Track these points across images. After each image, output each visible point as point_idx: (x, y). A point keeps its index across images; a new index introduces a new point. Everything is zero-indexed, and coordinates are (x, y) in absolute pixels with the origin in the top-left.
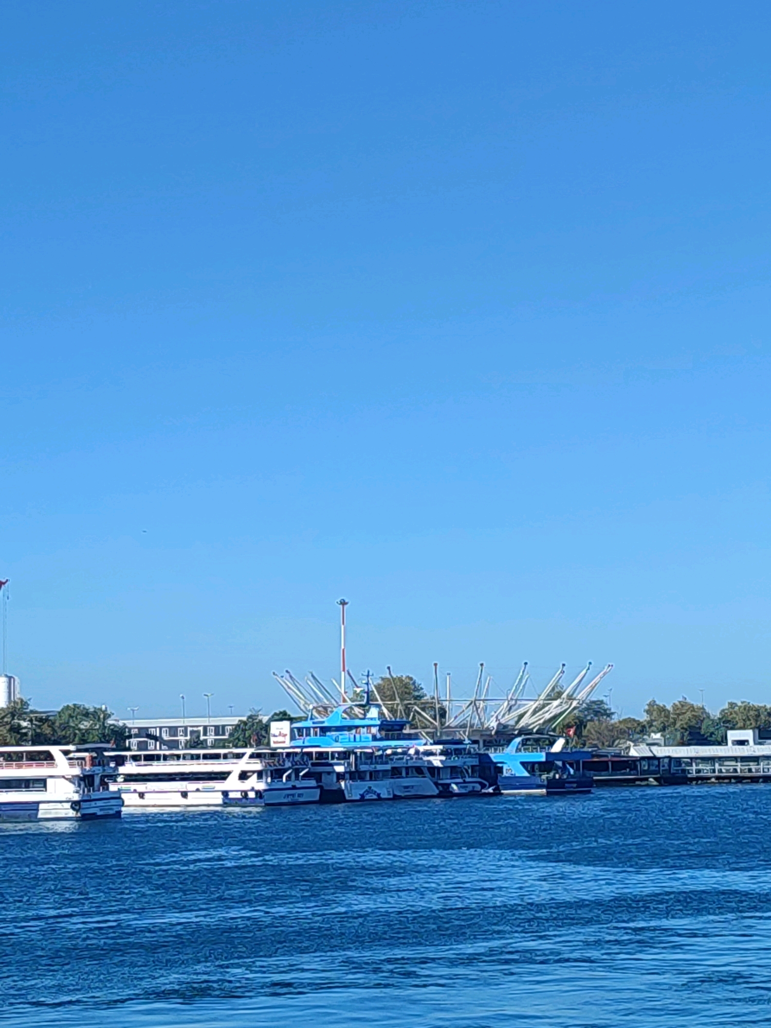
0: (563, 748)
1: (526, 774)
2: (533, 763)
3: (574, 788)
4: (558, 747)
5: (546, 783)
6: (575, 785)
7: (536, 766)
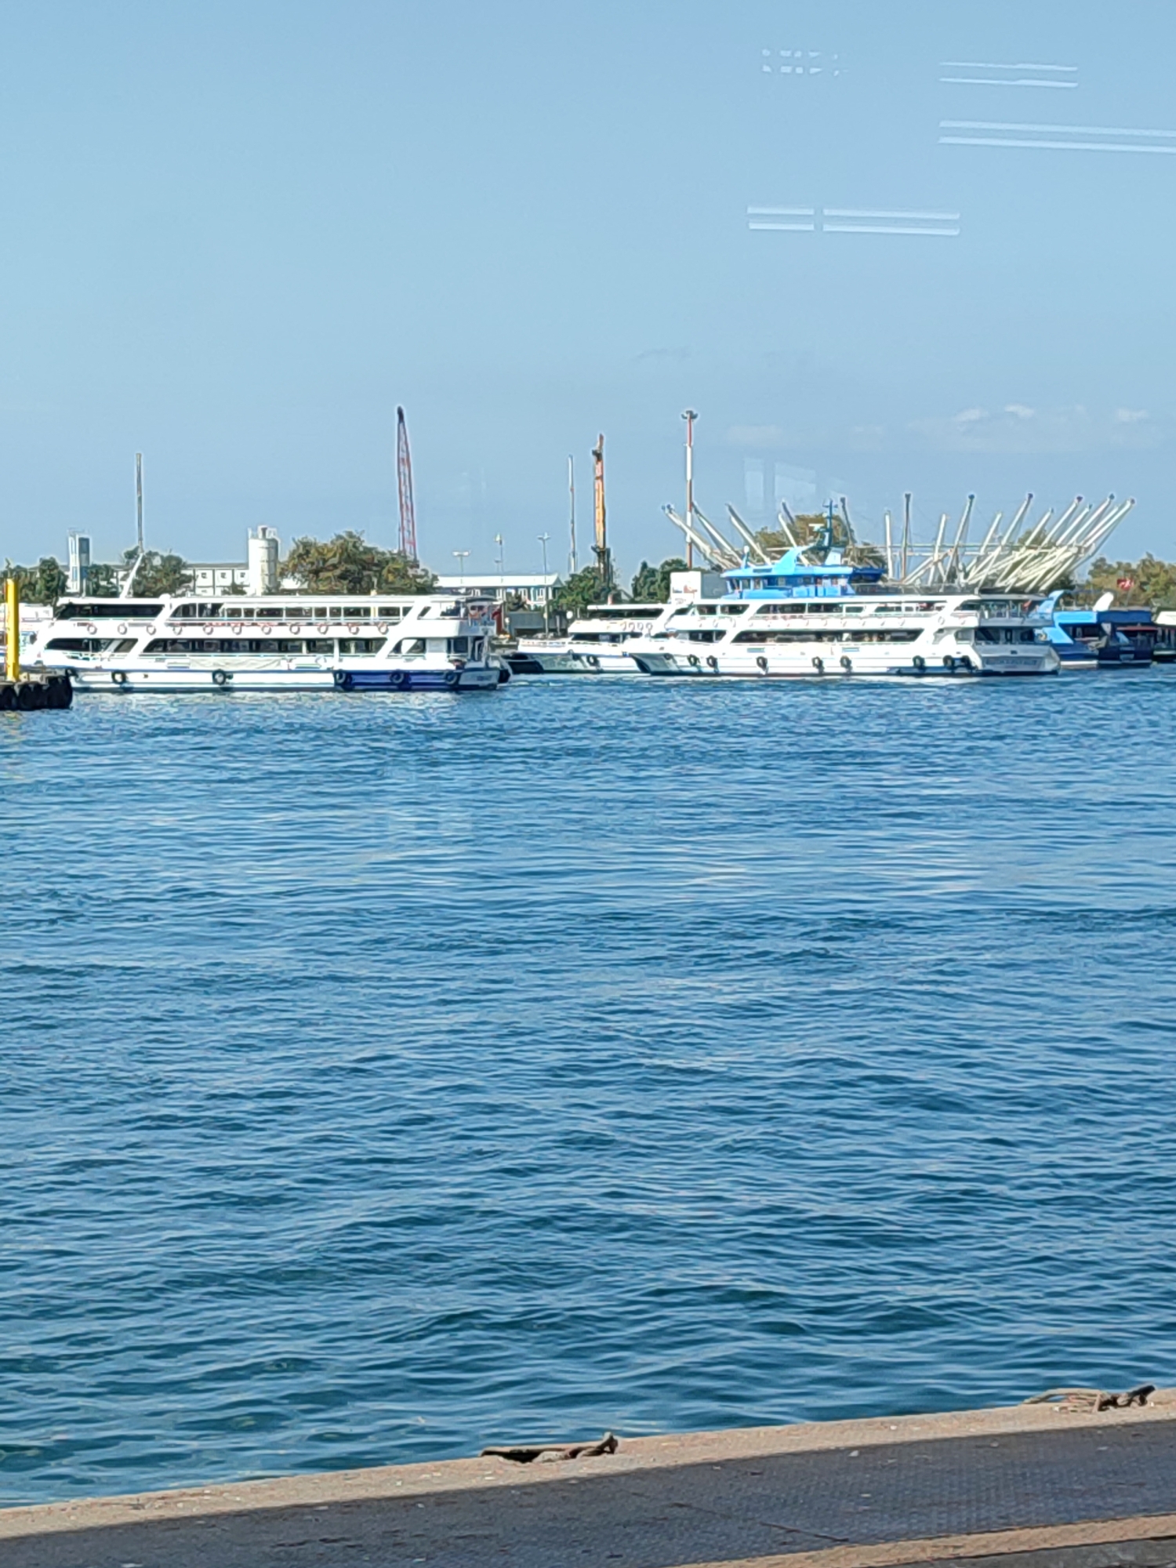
0: (1110, 607)
1: (1067, 640)
2: (1075, 626)
3: (1131, 659)
4: (1104, 603)
5: (1096, 652)
6: (1132, 656)
7: (1079, 630)
